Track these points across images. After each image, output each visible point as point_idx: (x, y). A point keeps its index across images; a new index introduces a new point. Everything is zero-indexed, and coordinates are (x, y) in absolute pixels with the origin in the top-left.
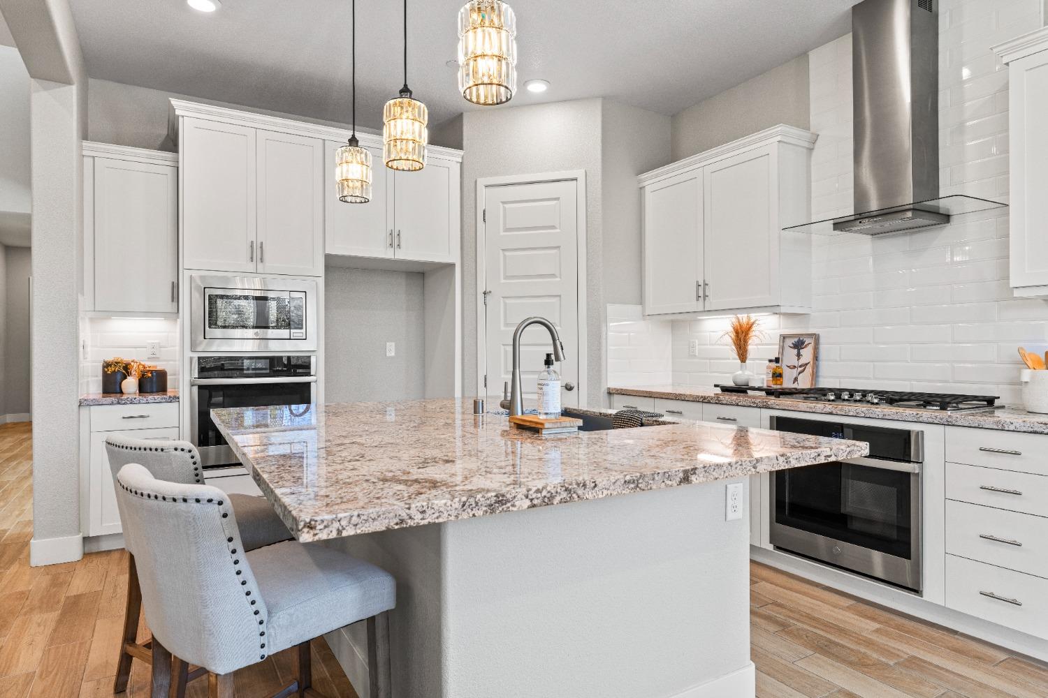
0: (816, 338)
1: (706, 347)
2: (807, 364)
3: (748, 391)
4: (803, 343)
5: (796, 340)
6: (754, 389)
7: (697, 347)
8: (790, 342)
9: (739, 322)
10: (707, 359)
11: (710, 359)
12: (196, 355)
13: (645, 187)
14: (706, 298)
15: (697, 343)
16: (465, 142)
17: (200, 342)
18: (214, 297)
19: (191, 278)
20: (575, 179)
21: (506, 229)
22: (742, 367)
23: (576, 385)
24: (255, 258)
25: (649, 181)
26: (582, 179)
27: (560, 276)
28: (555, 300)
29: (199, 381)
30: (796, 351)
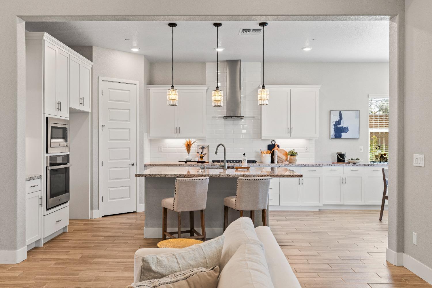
0: (208, 146)
1: (166, 148)
2: (206, 154)
3: (188, 162)
4: (204, 147)
5: (202, 147)
6: (190, 161)
7: (162, 148)
8: (200, 147)
10: (166, 153)
12: (48, 155)
13: (150, 89)
14: (179, 133)
15: (162, 147)
16: (94, 59)
17: (49, 148)
18: (52, 127)
19: (47, 118)
20: (136, 84)
21: (110, 100)
22: (188, 155)
23: (135, 164)
24: (59, 109)
25: (152, 88)
26: (138, 85)
27: (130, 122)
28: (128, 130)
29: (50, 168)
30: (202, 150)
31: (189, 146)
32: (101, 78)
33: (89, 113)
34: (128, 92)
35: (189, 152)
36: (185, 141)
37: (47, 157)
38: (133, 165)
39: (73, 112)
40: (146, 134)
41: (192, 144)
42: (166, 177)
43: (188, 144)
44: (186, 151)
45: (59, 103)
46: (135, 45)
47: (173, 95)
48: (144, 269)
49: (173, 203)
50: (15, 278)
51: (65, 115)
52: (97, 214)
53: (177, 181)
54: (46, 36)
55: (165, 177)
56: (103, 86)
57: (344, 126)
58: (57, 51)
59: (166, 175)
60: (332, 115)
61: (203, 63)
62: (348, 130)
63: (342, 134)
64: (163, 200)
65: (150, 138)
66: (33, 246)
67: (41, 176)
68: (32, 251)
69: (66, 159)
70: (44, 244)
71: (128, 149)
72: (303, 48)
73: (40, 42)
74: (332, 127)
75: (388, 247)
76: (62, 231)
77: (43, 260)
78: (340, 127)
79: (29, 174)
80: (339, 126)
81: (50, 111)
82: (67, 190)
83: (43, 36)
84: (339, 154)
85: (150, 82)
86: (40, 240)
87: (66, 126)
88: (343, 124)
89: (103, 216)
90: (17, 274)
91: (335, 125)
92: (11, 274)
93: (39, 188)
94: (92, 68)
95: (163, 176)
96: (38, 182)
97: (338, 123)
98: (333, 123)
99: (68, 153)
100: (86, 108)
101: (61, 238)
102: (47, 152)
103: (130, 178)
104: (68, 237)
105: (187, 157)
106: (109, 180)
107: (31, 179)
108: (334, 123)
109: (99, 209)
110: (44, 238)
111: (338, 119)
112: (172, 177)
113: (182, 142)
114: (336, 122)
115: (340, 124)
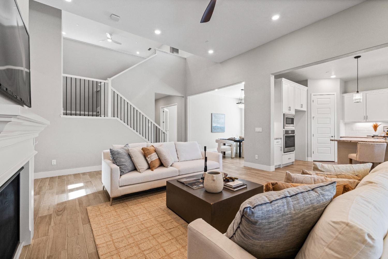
12: (285, 130)
13: (344, 96)
14: (367, 119)
15: (354, 128)
16: (308, 86)
17: (285, 127)
18: (286, 118)
19: (284, 114)
20: (334, 94)
21: (318, 104)
22: (375, 132)
23: (334, 136)
24: (290, 110)
25: (346, 95)
26: (336, 95)
27: (330, 114)
28: (329, 119)
29: (285, 135)
32: (312, 94)
33: (305, 111)
34: (329, 99)
36: (373, 124)
37: (284, 130)
38: (332, 137)
39: (297, 111)
40: (341, 121)
41: (379, 126)
43: (375, 126)
44: (374, 130)
45: (290, 107)
46: (333, 74)
47: (358, 97)
48: (314, 168)
49: (356, 156)
50: (269, 176)
51: (293, 112)
52: (310, 159)
53: (359, 144)
54: (284, 80)
56: (313, 98)
58: (289, 85)
59: (351, 141)
64: (349, 155)
65: (345, 123)
66: (278, 167)
67: (281, 138)
68: (277, 169)
69: (293, 132)
70: (282, 167)
71: (329, 129)
73: (281, 82)
76: (291, 164)
77: (281, 172)
79: (276, 137)
81: (286, 111)
82: (294, 146)
83: (282, 80)
85: (345, 92)
86: (281, 165)
87: (293, 117)
89: (314, 161)
90: (270, 175)
92: (268, 174)
93: (280, 143)
94: (307, 90)
96: (280, 140)
99: (294, 129)
100: (304, 109)
101: (290, 166)
102: (284, 128)
103: (330, 143)
104: (294, 166)
105: (374, 134)
106: (317, 144)
107: (277, 139)
109: (311, 157)
110: (282, 165)
112: (355, 142)
113: (370, 125)
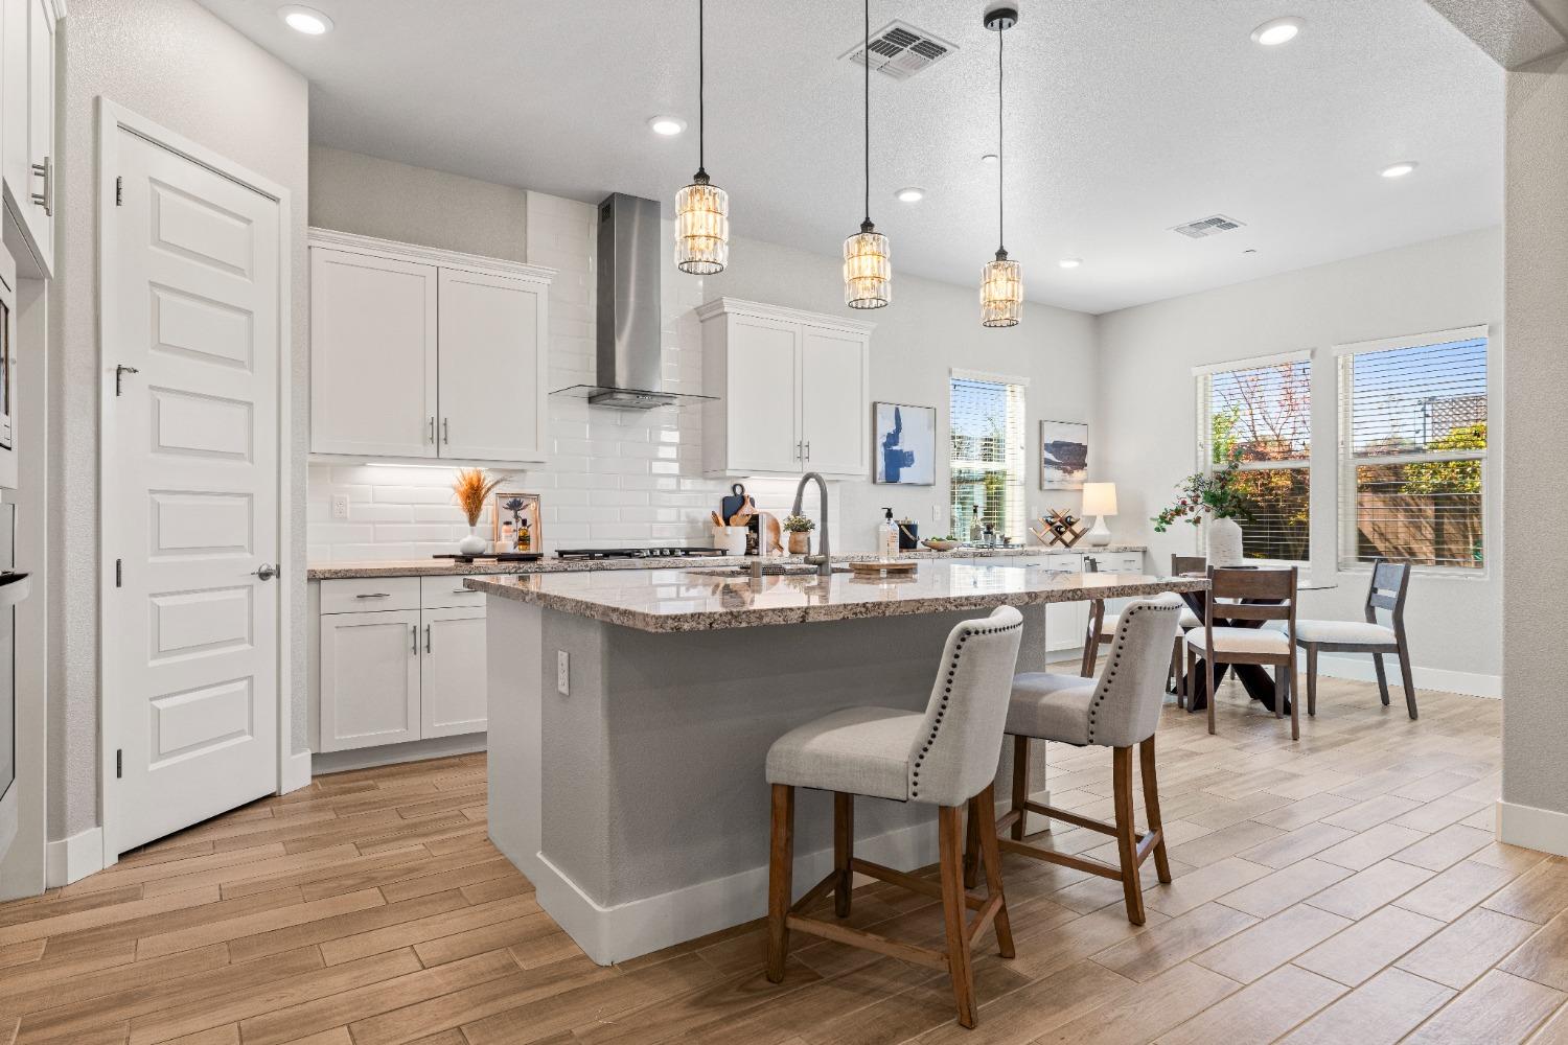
0: (536, 497)
1: (366, 506)
3: (475, 560)
4: (520, 504)
5: (511, 500)
6: (481, 555)
7: (349, 506)
8: (509, 501)
9: (479, 480)
10: (369, 522)
11: (374, 523)
13: (311, 248)
14: (442, 442)
15: (348, 500)
20: (275, 200)
21: (160, 243)
22: (472, 532)
23: (275, 569)
26: (285, 205)
27: (252, 369)
28: (242, 411)
30: (512, 512)
31: (473, 497)
32: (112, 113)
34: (243, 225)
35: (473, 520)
36: (459, 474)
38: (264, 576)
41: (489, 489)
42: (810, 619)
43: (472, 487)
44: (465, 516)
55: (803, 621)
57: (906, 449)
60: (879, 417)
61: (519, 189)
62: (913, 460)
63: (901, 469)
65: (311, 458)
71: (243, 502)
72: (898, 193)
74: (881, 450)
75: (1507, 797)
78: (896, 451)
80: (894, 448)
84: (905, 526)
88: (904, 445)
89: (122, 856)
91: (885, 445)
95: (794, 618)
97: (893, 438)
98: (881, 440)
103: (251, 636)
105: (465, 540)
106: (154, 657)
108: (885, 440)
109: (99, 822)
111: (891, 428)
112: (835, 618)
113: (447, 481)
114: (889, 435)
115: (896, 444)
